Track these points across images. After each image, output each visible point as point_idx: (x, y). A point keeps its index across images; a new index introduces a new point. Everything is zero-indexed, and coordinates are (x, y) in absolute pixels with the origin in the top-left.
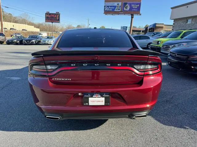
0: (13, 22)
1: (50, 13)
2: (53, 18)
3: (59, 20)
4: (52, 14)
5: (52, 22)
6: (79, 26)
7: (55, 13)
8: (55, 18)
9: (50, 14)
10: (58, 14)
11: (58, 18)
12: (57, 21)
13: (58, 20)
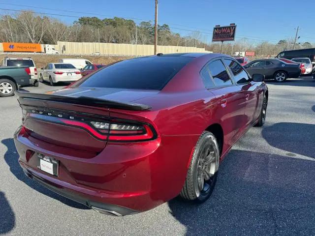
0: (179, 46)
1: (221, 26)
2: (224, 33)
3: (233, 36)
4: (224, 28)
5: (222, 41)
6: (281, 42)
7: (229, 25)
8: (228, 33)
9: (220, 28)
10: (232, 27)
11: (232, 33)
12: (229, 39)
13: (231, 37)
